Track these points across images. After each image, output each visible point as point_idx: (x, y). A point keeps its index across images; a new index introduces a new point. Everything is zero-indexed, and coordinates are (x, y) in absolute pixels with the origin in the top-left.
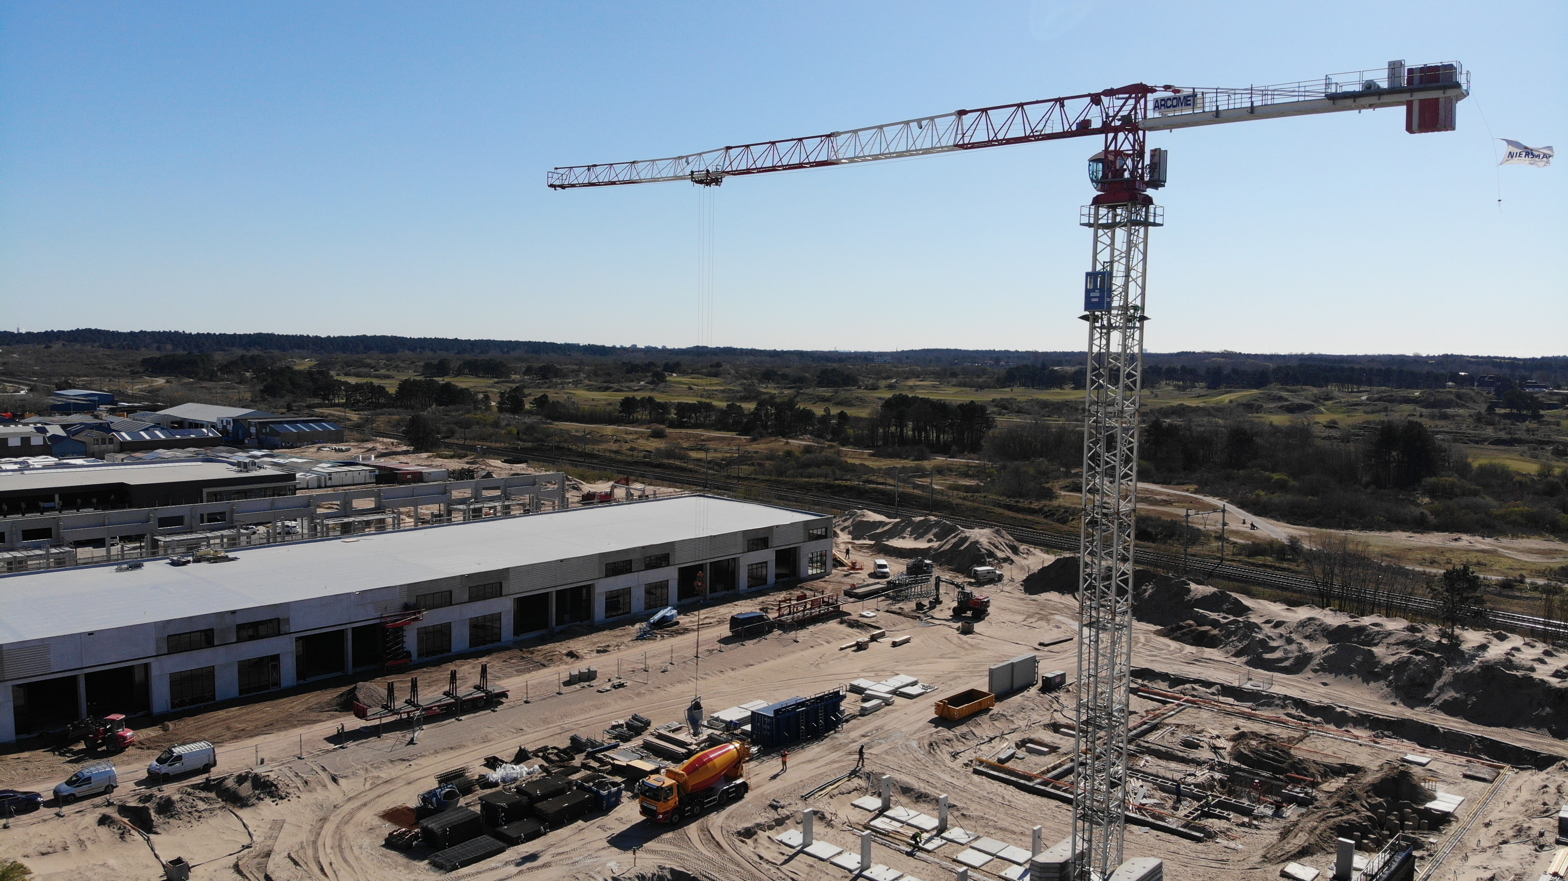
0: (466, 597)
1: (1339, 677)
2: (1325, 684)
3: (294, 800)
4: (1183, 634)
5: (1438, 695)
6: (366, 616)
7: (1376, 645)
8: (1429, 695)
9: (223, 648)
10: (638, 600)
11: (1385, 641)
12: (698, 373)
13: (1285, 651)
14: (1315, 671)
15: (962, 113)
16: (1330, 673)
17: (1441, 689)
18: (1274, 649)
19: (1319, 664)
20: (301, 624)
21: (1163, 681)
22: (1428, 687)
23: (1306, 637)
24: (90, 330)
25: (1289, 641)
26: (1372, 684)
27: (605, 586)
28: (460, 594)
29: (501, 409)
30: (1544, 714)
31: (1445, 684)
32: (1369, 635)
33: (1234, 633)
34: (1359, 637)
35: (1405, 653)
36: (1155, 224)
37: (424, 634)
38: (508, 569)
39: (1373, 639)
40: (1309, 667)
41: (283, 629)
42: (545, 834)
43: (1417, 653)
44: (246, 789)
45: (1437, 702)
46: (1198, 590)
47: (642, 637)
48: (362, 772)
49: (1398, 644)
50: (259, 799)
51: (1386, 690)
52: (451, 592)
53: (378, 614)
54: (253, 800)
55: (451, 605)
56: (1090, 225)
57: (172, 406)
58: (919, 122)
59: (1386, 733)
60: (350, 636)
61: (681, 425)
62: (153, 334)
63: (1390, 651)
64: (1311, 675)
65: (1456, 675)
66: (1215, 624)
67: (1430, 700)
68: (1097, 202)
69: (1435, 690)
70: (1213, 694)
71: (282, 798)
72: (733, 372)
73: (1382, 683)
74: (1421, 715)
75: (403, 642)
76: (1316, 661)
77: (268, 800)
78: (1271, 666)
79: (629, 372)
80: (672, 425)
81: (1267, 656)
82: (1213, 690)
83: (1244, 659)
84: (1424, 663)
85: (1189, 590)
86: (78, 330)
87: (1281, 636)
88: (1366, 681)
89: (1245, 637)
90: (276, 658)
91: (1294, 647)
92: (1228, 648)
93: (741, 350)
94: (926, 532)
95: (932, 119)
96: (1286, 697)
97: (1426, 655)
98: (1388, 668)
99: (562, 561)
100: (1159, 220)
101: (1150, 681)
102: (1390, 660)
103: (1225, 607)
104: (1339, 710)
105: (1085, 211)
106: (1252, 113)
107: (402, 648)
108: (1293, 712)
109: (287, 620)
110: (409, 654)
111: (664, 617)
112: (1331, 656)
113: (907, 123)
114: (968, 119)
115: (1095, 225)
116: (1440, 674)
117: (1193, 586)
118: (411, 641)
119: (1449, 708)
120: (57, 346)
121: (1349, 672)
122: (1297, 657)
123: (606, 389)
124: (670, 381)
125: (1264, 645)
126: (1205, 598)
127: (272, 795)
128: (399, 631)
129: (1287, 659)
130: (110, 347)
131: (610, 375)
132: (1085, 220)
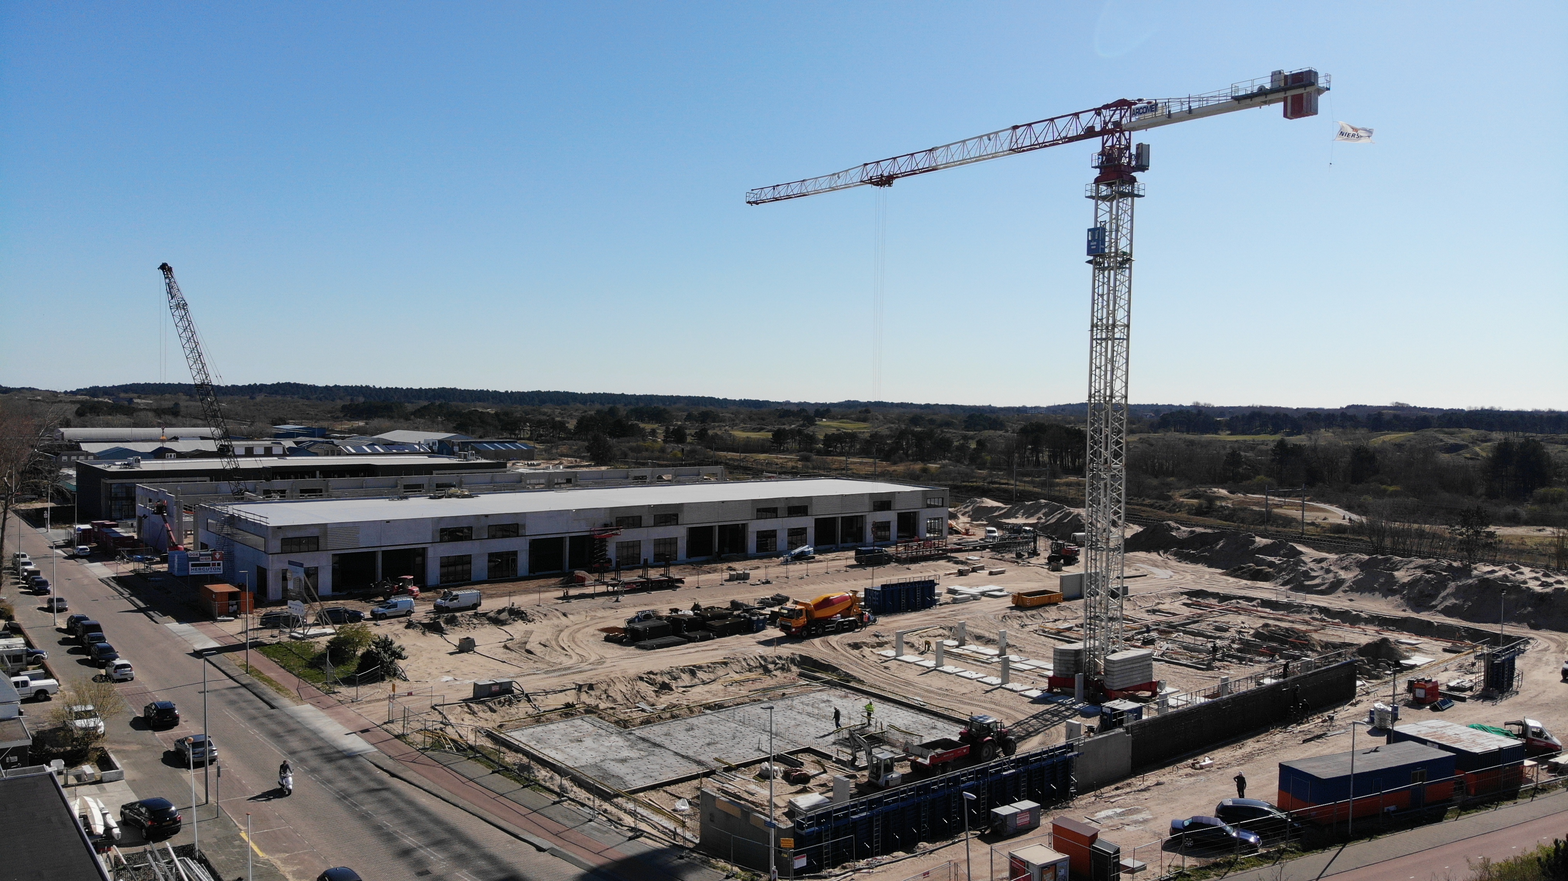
0: (652, 523)
1: (1364, 595)
2: (1351, 600)
3: (538, 624)
4: (1243, 573)
5: (1442, 602)
6: (580, 529)
7: (1398, 570)
8: (1434, 603)
9: (478, 541)
10: (782, 539)
11: (1406, 566)
12: (847, 418)
13: (1323, 579)
14: (1345, 591)
15: (1015, 128)
16: (1357, 592)
17: (1444, 598)
18: (1315, 578)
19: (1350, 587)
20: (534, 530)
21: (1214, 598)
22: (1434, 597)
23: (1342, 568)
24: (289, 383)
25: (1328, 571)
26: (1390, 598)
27: (756, 526)
28: (648, 519)
29: (665, 441)
30: (1525, 612)
31: (1448, 595)
32: (1393, 563)
33: (1284, 569)
34: (1385, 564)
35: (1419, 573)
36: (1139, 196)
37: (621, 546)
38: (682, 504)
39: (1396, 566)
40: (1341, 589)
41: (521, 532)
42: (713, 639)
43: (1428, 573)
44: (504, 616)
45: (1439, 608)
46: (1260, 541)
47: (786, 563)
48: (584, 613)
49: (1415, 568)
50: (514, 620)
51: (1400, 601)
52: (641, 517)
53: (588, 528)
54: (511, 621)
55: (641, 527)
56: (1091, 197)
57: (381, 433)
58: (988, 135)
59: (1391, 628)
60: (568, 543)
61: (828, 453)
62: (346, 388)
63: (1408, 573)
64: (1341, 594)
65: (1458, 587)
66: (1271, 564)
67: (1435, 606)
68: (1097, 181)
69: (1439, 598)
70: (1254, 606)
71: (529, 621)
72: (881, 417)
73: (1398, 597)
74: (1424, 616)
75: (606, 551)
76: (1348, 584)
77: (520, 621)
78: (1310, 590)
79: (781, 416)
80: (819, 452)
81: (1307, 583)
82: (1254, 603)
83: (1288, 587)
84: (1432, 579)
85: (1254, 542)
86: (278, 383)
87: (1322, 568)
88: (1385, 596)
89: (1292, 570)
90: (515, 553)
91: (1331, 575)
92: (1278, 580)
93: (892, 403)
94: (1037, 512)
95: (997, 133)
96: (1313, 606)
97: (1435, 573)
98: (1404, 585)
99: (723, 502)
100: (1141, 193)
101: (1203, 599)
102: (1406, 580)
103: (1282, 552)
104: (1354, 613)
105: (1089, 188)
106: (1191, 114)
107: (605, 554)
108: (1318, 616)
109: (524, 526)
110: (610, 560)
111: (802, 552)
112: (1359, 579)
113: (981, 137)
114: (1019, 131)
115: (1097, 197)
116: (1445, 587)
117: (1258, 539)
118: (611, 551)
119: (1448, 612)
120: (259, 398)
121: (1372, 590)
122: (1332, 582)
123: (760, 430)
124: (820, 425)
125: (1307, 575)
126: (1266, 546)
127: (523, 619)
128: (603, 541)
129: (1323, 584)
130: (308, 399)
131: (763, 419)
132: (1089, 194)
